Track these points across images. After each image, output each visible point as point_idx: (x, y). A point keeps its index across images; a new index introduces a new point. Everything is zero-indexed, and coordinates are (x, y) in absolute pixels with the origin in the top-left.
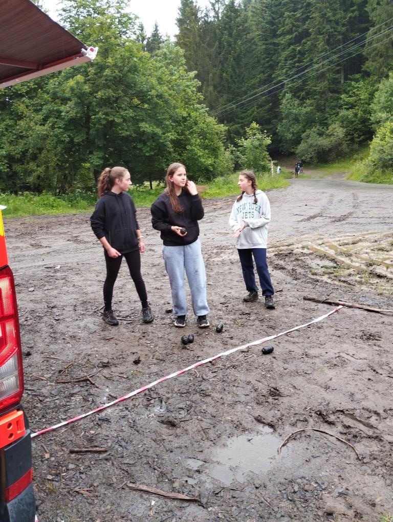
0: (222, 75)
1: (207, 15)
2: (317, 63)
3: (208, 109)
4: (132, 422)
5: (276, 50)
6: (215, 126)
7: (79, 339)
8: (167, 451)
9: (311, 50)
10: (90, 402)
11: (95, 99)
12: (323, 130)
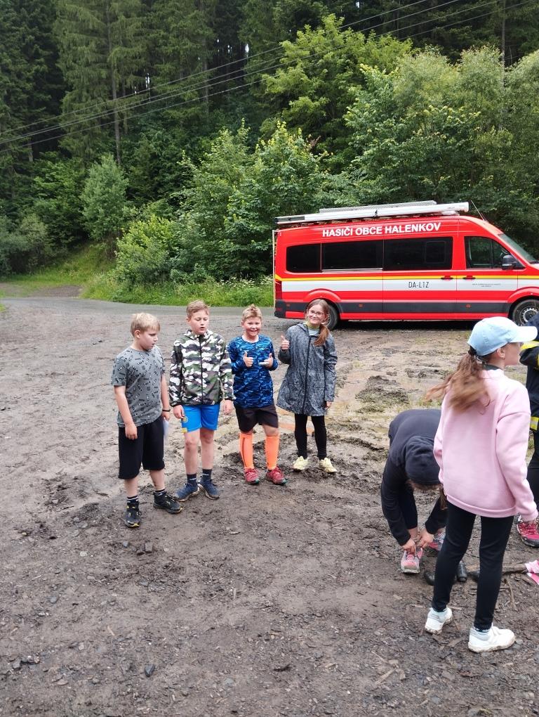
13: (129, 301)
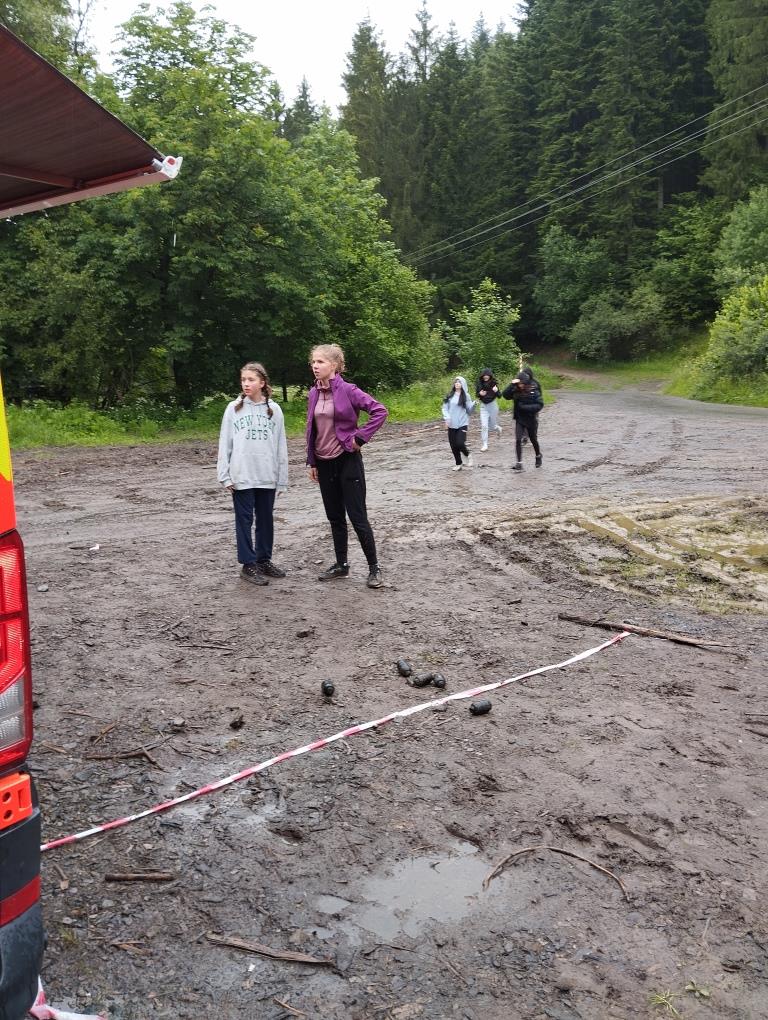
0: (428, 185)
1: (402, 71)
2: (611, 169)
3: (399, 250)
4: (221, 830)
5: (534, 142)
6: (413, 285)
7: (130, 681)
8: (283, 881)
9: (602, 144)
10: (147, 795)
11: (180, 226)
12: (622, 297)
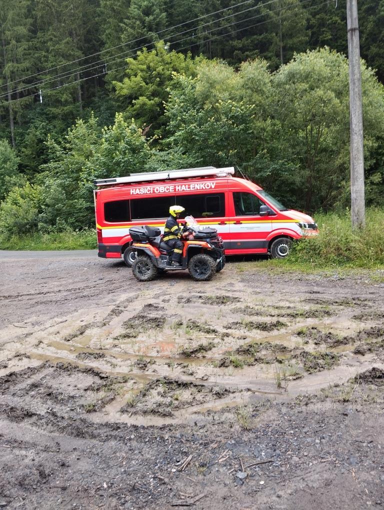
13: (7, 249)
